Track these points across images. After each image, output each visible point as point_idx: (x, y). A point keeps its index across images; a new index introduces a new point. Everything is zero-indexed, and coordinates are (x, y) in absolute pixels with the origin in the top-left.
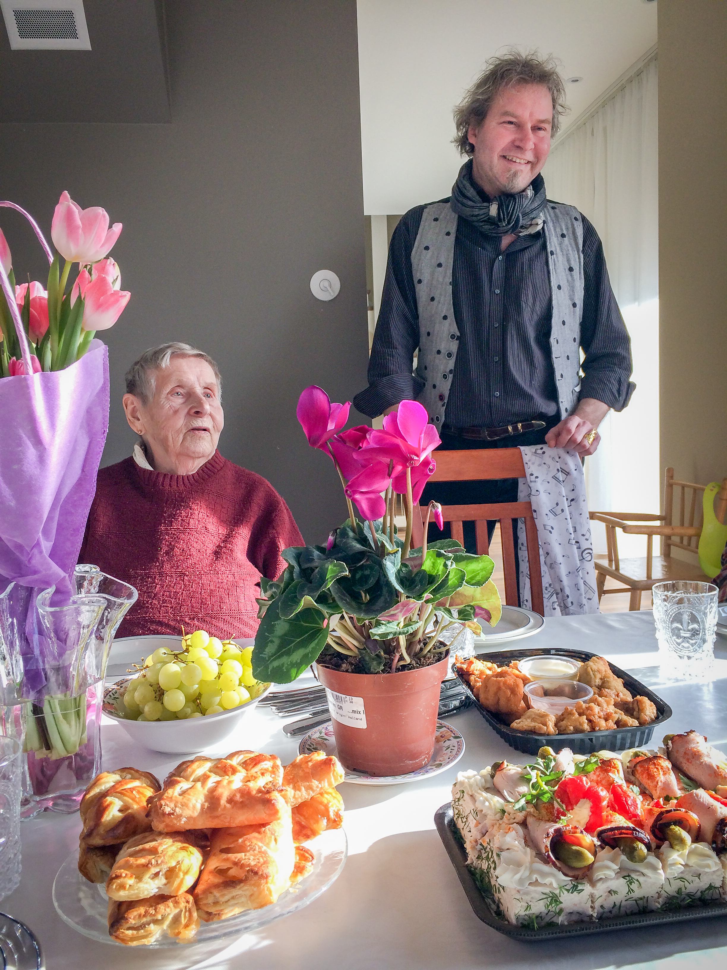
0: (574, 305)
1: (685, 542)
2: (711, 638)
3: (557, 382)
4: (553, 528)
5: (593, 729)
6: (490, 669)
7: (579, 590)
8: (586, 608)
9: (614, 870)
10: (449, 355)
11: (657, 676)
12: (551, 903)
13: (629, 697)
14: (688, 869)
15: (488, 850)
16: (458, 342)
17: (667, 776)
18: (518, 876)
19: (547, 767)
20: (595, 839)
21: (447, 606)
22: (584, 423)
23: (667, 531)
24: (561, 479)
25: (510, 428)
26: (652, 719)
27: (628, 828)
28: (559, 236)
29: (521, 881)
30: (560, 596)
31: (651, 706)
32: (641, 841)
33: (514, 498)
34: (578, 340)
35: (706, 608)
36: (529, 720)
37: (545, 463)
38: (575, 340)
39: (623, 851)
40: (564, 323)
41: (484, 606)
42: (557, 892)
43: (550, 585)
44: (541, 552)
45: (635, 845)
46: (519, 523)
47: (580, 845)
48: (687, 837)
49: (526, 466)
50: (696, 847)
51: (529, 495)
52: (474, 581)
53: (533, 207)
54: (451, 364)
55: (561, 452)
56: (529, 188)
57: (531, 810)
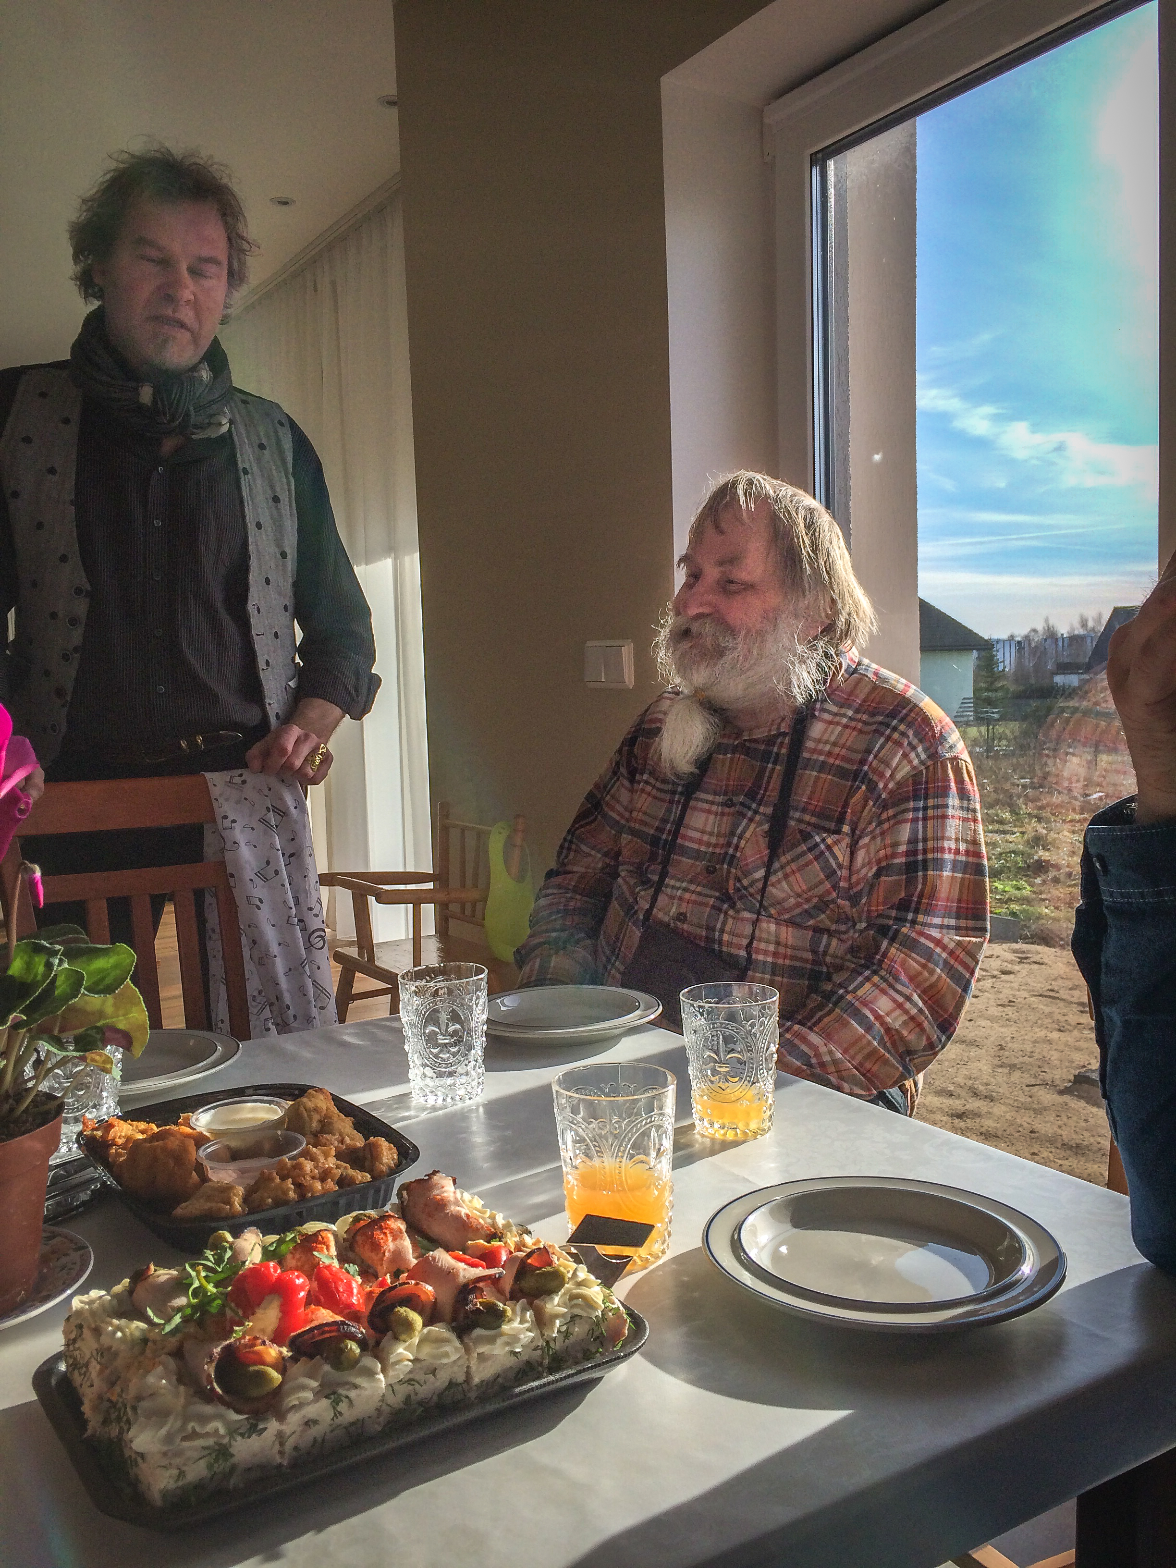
0: (284, 555)
1: (468, 912)
2: (479, 1042)
3: (261, 672)
4: (261, 901)
5: (302, 1197)
6: (142, 1132)
7: (305, 995)
8: (317, 1022)
9: (312, 1390)
10: (73, 622)
11: (408, 1108)
12: (216, 1460)
13: (359, 1141)
14: (418, 1365)
15: (120, 1405)
16: (87, 600)
17: (398, 1242)
18: (163, 1431)
19: (219, 1260)
20: (284, 1350)
21: (56, 1033)
22: (307, 736)
23: (442, 896)
24: (273, 823)
25: (183, 744)
26: (390, 1168)
27: (335, 1323)
28: (256, 446)
29: (169, 1439)
30: (275, 1008)
31: (390, 1149)
32: (353, 1337)
33: (197, 856)
34: (291, 609)
35: (471, 1000)
36: (202, 1201)
37: (246, 799)
38: (286, 608)
39: (327, 1360)
40: (268, 581)
41: (121, 1026)
42: (226, 1441)
43: (260, 992)
44: (244, 940)
45: (342, 1345)
46: (207, 896)
47: (264, 1363)
48: (417, 1319)
49: (215, 804)
50: (429, 1332)
51: (223, 850)
52: (101, 987)
53: (211, 398)
54: (77, 636)
55: (273, 781)
56: (202, 365)
57: (192, 1329)
